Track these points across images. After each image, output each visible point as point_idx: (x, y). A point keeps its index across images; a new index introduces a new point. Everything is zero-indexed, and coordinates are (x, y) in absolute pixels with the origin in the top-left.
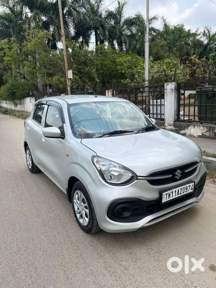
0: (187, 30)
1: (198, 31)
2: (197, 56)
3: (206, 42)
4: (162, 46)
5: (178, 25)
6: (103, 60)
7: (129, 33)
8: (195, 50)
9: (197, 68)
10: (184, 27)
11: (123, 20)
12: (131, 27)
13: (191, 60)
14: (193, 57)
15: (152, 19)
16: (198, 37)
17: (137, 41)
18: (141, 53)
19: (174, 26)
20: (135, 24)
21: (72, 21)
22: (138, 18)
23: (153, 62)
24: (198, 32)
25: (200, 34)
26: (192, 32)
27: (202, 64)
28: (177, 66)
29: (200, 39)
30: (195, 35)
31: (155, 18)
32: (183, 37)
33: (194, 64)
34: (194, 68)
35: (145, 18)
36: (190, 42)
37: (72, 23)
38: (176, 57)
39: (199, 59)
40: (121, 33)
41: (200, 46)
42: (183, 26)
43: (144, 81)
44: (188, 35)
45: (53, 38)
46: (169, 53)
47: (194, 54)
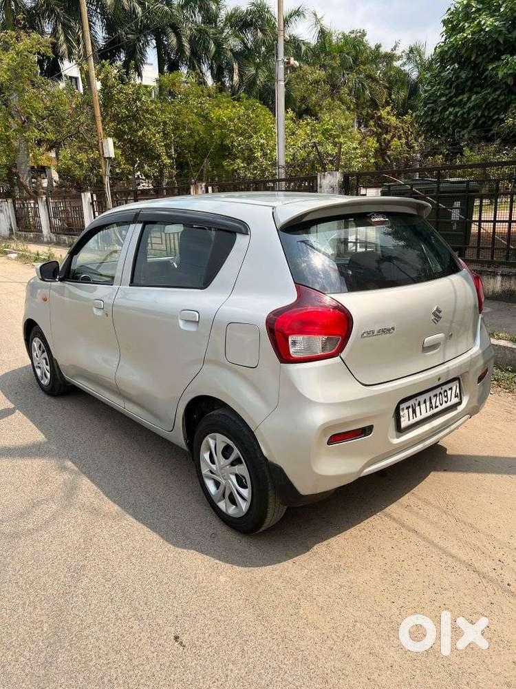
0: (372, 45)
1: (397, 48)
2: (392, 110)
3: (414, 75)
4: (317, 82)
5: (352, 32)
6: (179, 113)
7: (239, 47)
8: (390, 95)
9: (392, 137)
10: (366, 38)
11: (223, 14)
12: (243, 33)
13: (380, 118)
14: (383, 113)
15: (291, 16)
16: (397, 64)
17: (258, 67)
18: (267, 98)
19: (344, 34)
20: (251, 25)
21: (98, 11)
22: (259, 11)
23: (294, 122)
24: (398, 52)
25: (401, 56)
26: (383, 50)
27: (403, 128)
28: (350, 130)
29: (402, 68)
30: (390, 58)
31: (297, 13)
32: (364, 63)
33: (386, 129)
34: (385, 136)
35: (274, 10)
36: (380, 73)
37: (99, 16)
38: (348, 108)
39: (398, 116)
40: (219, 45)
41: (403, 84)
42: (364, 35)
43: (275, 164)
44: (376, 58)
45: (54, 52)
46: (333, 99)
47: (387, 104)
